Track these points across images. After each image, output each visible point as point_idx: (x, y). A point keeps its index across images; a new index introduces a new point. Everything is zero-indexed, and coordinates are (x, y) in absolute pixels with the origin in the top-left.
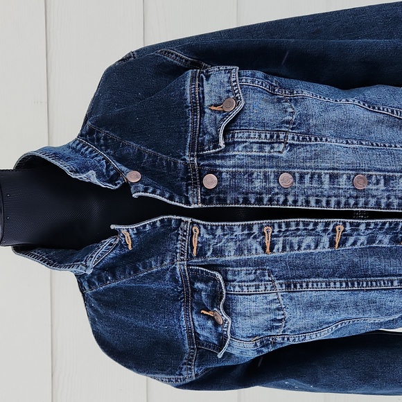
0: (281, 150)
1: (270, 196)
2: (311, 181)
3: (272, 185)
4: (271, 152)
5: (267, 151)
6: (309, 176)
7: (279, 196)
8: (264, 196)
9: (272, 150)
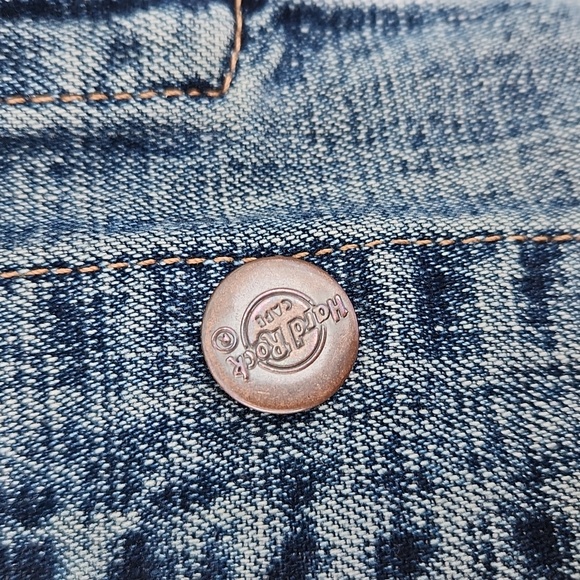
0: (206, 66)
1: (127, 522)
2: (538, 318)
3: (138, 404)
4: (108, 97)
5: (72, 84)
6: (509, 266)
7: (220, 512)
8: (62, 527)
9: (124, 79)
